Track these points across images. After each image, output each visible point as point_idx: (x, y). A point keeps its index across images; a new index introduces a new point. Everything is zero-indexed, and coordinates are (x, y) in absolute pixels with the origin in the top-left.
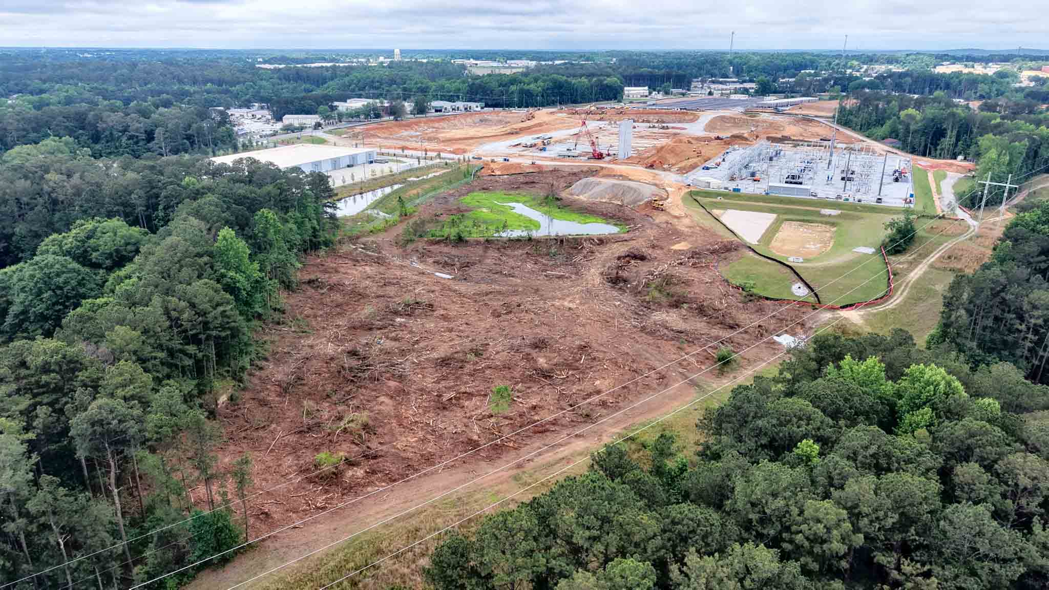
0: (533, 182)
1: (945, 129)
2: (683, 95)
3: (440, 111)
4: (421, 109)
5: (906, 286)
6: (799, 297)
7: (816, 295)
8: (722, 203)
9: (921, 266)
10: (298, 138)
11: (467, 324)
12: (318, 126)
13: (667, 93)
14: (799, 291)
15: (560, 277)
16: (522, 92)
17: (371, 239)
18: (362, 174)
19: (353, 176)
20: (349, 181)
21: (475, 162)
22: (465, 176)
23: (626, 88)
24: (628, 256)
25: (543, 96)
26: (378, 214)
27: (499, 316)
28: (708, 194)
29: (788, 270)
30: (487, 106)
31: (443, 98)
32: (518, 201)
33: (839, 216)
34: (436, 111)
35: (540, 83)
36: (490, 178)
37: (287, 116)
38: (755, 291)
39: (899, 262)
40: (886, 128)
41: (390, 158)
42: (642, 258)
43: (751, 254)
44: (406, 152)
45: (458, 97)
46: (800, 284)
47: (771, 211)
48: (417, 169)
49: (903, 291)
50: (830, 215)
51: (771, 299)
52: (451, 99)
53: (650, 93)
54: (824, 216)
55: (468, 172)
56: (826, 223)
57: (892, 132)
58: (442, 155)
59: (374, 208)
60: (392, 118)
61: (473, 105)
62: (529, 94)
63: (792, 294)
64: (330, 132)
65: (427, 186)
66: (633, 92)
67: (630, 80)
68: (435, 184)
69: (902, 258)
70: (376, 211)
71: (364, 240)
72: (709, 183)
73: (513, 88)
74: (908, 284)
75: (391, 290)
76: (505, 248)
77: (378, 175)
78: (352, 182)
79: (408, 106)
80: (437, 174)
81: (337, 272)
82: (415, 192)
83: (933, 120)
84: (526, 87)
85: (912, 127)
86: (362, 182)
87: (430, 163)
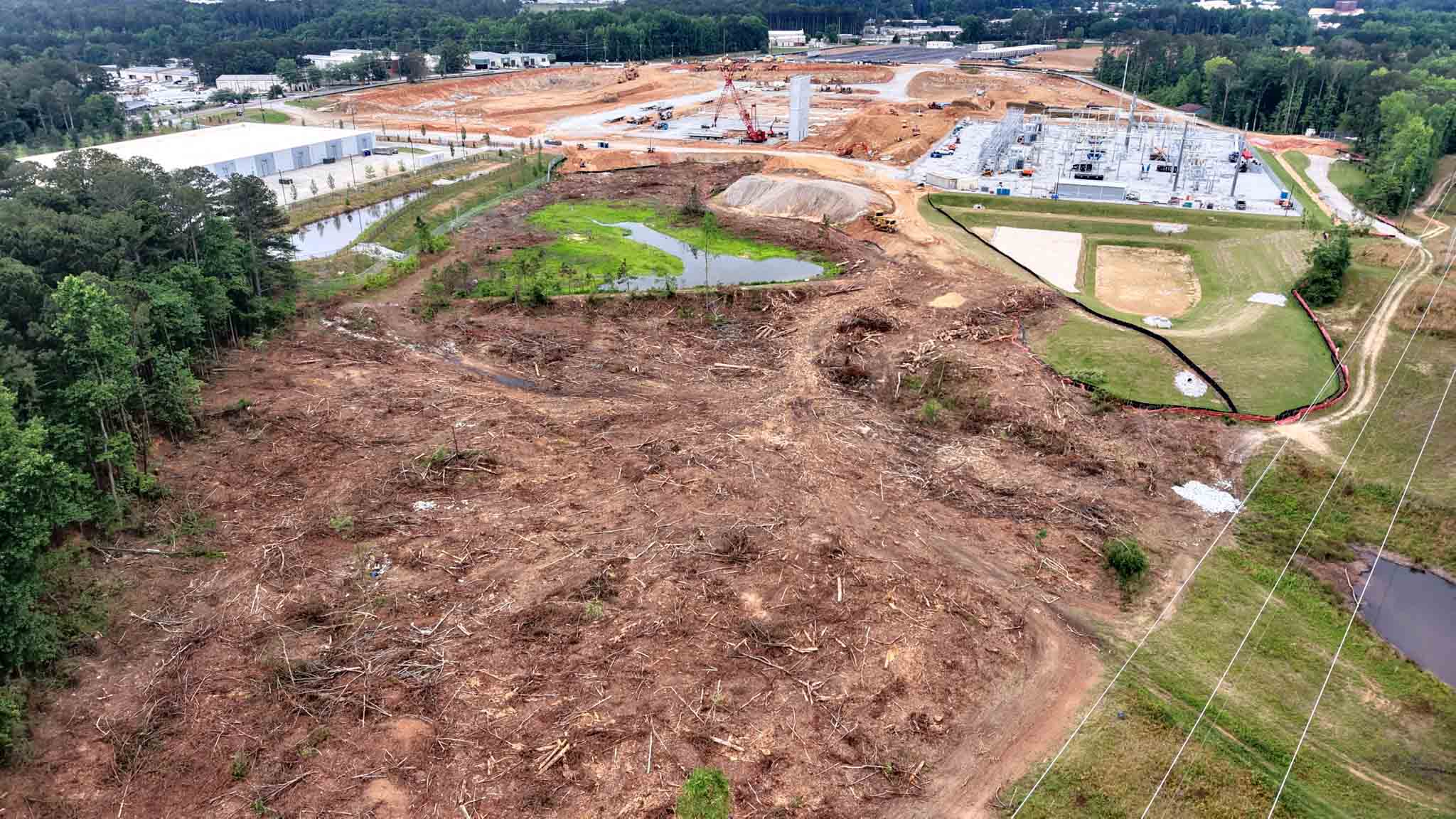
0: (656, 184)
1: (1285, 87)
2: (857, 42)
3: (485, 67)
4: (452, 65)
5: (1367, 368)
6: (1192, 399)
7: (1225, 396)
8: (984, 216)
9: (1375, 327)
10: (238, 114)
11: (573, 506)
12: (275, 93)
13: (833, 40)
14: (1190, 386)
15: (742, 374)
16: (613, 36)
17: (362, 305)
18: (348, 175)
19: (331, 180)
20: (324, 189)
21: (548, 149)
22: (535, 174)
23: (771, 33)
24: (860, 324)
25: (646, 43)
26: (377, 252)
27: (639, 479)
28: (957, 200)
29: (1159, 346)
30: (560, 58)
31: (488, 47)
32: (633, 219)
33: (1186, 234)
34: (478, 67)
35: (641, 22)
36: (578, 178)
37: (223, 77)
38: (1109, 388)
39: (1337, 319)
41: (403, 145)
42: (884, 327)
43: (1080, 313)
44: (430, 135)
45: (512, 44)
46: (1188, 373)
47: (1071, 227)
48: (448, 164)
49: (1367, 378)
50: (1170, 234)
51: (1144, 406)
52: (501, 48)
53: (808, 40)
54: (1161, 234)
55: (541, 168)
56: (1169, 247)
57: (1190, 95)
58: (493, 138)
59: (370, 241)
60: (404, 79)
61: (537, 58)
62: (625, 39)
63: (1178, 393)
64: (298, 103)
65: (468, 195)
66: (783, 38)
67: (775, 21)
68: (482, 189)
69: (1340, 312)
70: (373, 247)
71: (349, 307)
72: (955, 180)
73: (600, 30)
74: (1368, 360)
75: (403, 425)
76: (626, 314)
77: (380, 175)
78: (329, 190)
79: (431, 61)
80: (486, 172)
81: (289, 385)
82: (446, 206)
83: (1264, 73)
84: (619, 29)
85: (1229, 86)
86: (350, 190)
87: (472, 152)
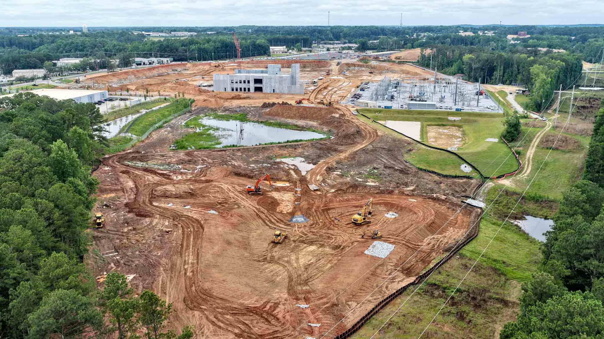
1: (495, 66)
4: (126, 63)
5: (529, 161)
7: (478, 171)
8: (381, 117)
9: (531, 148)
10: (35, 86)
12: (45, 78)
23: (271, 47)
26: (131, 136)
28: (369, 111)
33: (461, 121)
34: (138, 64)
37: (15, 71)
39: (517, 146)
40: (454, 68)
41: (119, 97)
45: (150, 54)
47: (416, 120)
49: (528, 164)
50: (455, 121)
52: (145, 56)
53: (288, 50)
54: (451, 121)
57: (458, 70)
59: (125, 132)
61: (165, 60)
63: (462, 171)
64: (58, 81)
65: (158, 115)
66: (277, 49)
69: (518, 143)
70: (128, 134)
72: (367, 104)
73: (193, 47)
80: (162, 106)
84: (202, 46)
86: (105, 114)
87: (153, 99)
